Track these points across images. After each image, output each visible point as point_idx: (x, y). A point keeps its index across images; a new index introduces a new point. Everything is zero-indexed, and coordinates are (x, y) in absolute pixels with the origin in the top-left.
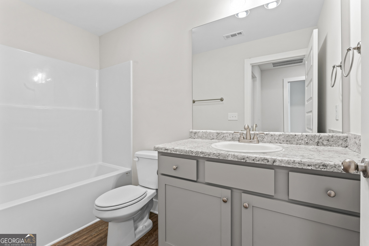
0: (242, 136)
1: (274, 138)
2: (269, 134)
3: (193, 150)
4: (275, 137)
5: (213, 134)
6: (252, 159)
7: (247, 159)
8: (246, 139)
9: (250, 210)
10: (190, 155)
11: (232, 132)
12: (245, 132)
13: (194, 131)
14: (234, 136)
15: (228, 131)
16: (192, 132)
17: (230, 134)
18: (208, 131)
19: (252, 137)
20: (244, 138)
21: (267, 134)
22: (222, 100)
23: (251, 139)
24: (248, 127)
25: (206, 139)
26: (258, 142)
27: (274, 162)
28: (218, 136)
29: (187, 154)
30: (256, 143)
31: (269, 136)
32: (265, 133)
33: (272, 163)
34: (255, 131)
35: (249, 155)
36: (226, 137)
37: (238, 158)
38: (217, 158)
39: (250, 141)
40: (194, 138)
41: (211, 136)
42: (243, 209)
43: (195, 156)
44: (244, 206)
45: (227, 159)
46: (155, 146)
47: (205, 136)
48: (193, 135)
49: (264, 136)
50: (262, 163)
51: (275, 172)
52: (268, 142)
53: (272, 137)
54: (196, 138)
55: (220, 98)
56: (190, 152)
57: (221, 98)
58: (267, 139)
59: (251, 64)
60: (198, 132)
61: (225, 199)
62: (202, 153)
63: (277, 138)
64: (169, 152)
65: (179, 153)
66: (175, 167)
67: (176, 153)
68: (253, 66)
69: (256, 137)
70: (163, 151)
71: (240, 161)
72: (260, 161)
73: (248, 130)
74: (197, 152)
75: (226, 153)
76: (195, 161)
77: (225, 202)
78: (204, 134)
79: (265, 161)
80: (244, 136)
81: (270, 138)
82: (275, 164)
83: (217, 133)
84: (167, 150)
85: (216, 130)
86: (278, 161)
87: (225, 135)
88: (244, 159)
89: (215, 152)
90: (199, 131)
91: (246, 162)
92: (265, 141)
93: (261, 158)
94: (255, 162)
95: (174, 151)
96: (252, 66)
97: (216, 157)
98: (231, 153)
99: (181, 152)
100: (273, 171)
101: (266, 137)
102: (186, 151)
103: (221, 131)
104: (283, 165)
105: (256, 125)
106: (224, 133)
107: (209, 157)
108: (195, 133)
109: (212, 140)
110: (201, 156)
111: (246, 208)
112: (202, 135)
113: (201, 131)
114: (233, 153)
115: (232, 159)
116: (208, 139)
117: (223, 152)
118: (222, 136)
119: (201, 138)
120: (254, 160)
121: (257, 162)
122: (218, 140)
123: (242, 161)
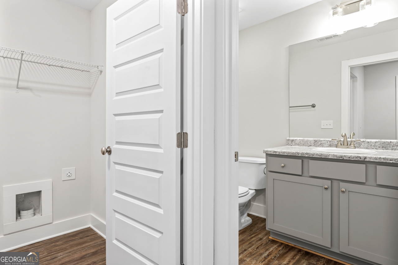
0: (340, 143)
1: (370, 145)
2: (366, 141)
3: (299, 152)
4: (372, 143)
5: (310, 141)
6: (348, 157)
7: (344, 157)
8: (343, 145)
9: (346, 194)
10: (297, 155)
11: (331, 139)
12: (342, 139)
13: (291, 138)
14: (331, 143)
15: (325, 139)
16: (289, 140)
17: (328, 141)
18: (306, 139)
19: (349, 144)
20: (341, 144)
21: (363, 141)
22: (313, 106)
23: (348, 145)
24: (345, 135)
25: (303, 146)
26: (355, 147)
27: (365, 159)
28: (315, 143)
29: (294, 155)
30: (353, 149)
31: (365, 142)
32: (362, 140)
33: (364, 159)
34: (353, 138)
35: (346, 154)
36: (324, 144)
37: (337, 157)
38: (320, 157)
39: (347, 146)
40: (291, 145)
41: (308, 143)
42: (341, 194)
43: (301, 156)
44: (341, 191)
45: (328, 157)
46: (264, 149)
47: (302, 143)
48: (290, 142)
49: (361, 143)
50: (356, 159)
51: (366, 166)
52: (364, 148)
53: (368, 143)
54: (294, 145)
55: (311, 104)
56: (297, 153)
57: (313, 104)
58: (364, 146)
59: (349, 66)
60: (296, 140)
61: (326, 186)
62: (307, 154)
63: (373, 145)
64: (278, 153)
65: (287, 154)
66: (283, 165)
67: (284, 154)
68: (352, 68)
69: (352, 143)
70: (272, 153)
71: (339, 158)
72: (355, 158)
73: (345, 137)
74: (302, 154)
75: (327, 153)
76: (300, 161)
77: (326, 189)
78: (301, 141)
79: (358, 158)
80: (341, 143)
81: (367, 145)
82: (366, 160)
83: (315, 141)
84: (276, 152)
85: (314, 138)
86: (368, 158)
87: (322, 142)
88: (341, 157)
89: (318, 153)
90: (296, 138)
91: (343, 159)
92: (362, 147)
93: (355, 156)
94: (351, 159)
95: (282, 153)
96: (350, 68)
97: (318, 157)
98: (331, 154)
99: (289, 154)
100: (365, 165)
101: (363, 144)
102: (293, 152)
103: (319, 139)
104: (372, 160)
105: (354, 133)
106: (321, 141)
107: (313, 156)
108: (292, 141)
109: (310, 147)
110: (306, 156)
111: (343, 192)
112: (299, 142)
113: (299, 139)
114: (333, 154)
115: (332, 157)
116: (306, 146)
117: (324, 153)
118: (320, 143)
119: (298, 145)
120: (349, 158)
121: (352, 159)
122: (315, 146)
123: (340, 158)
